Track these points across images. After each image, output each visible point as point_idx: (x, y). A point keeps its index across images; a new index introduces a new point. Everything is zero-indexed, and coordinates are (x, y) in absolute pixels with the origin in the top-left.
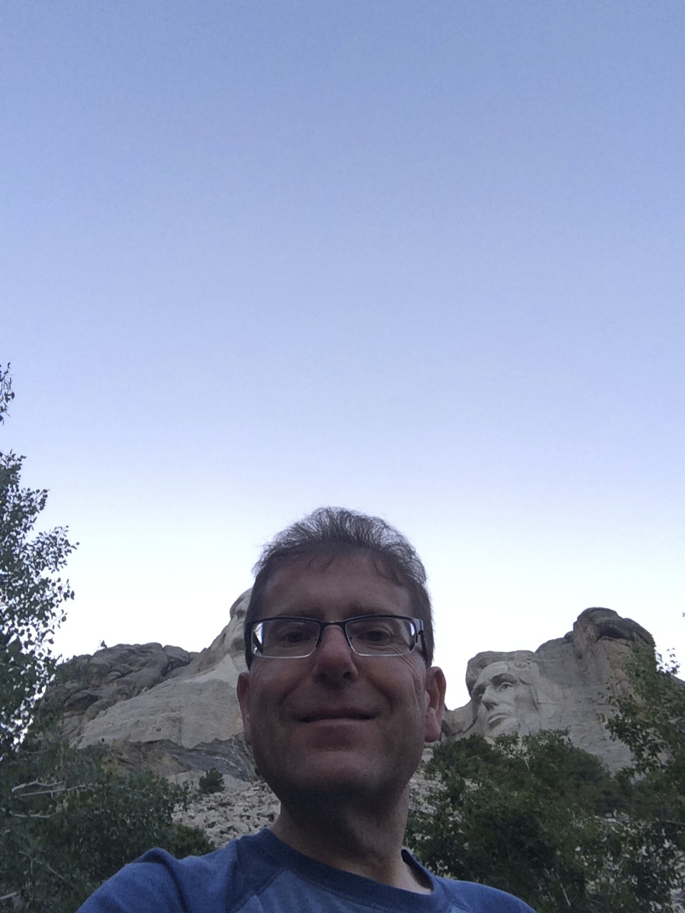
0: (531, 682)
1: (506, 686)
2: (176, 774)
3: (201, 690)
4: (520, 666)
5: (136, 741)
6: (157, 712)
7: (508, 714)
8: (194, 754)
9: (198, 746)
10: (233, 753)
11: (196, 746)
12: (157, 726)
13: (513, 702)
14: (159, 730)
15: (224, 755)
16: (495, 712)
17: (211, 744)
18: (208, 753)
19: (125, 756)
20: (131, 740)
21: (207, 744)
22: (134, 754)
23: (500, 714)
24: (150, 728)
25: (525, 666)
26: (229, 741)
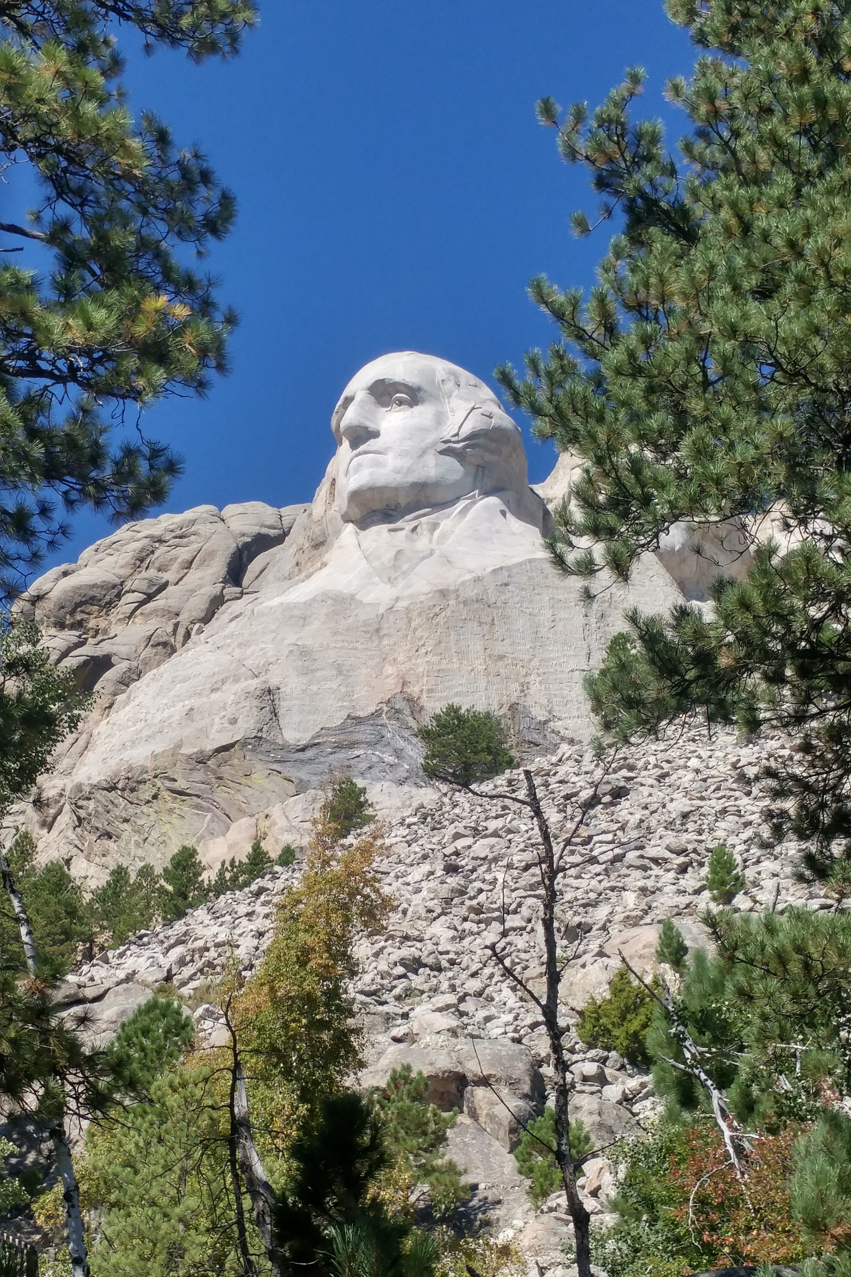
2: (282, 802)
3: (304, 619)
5: (196, 750)
6: (224, 681)
8: (309, 754)
9: (318, 736)
10: (389, 735)
11: (314, 738)
12: (229, 713)
14: (233, 721)
15: (369, 744)
17: (342, 728)
18: (339, 746)
19: (181, 784)
20: (187, 750)
21: (334, 729)
22: (199, 776)
24: (217, 720)
26: (377, 714)
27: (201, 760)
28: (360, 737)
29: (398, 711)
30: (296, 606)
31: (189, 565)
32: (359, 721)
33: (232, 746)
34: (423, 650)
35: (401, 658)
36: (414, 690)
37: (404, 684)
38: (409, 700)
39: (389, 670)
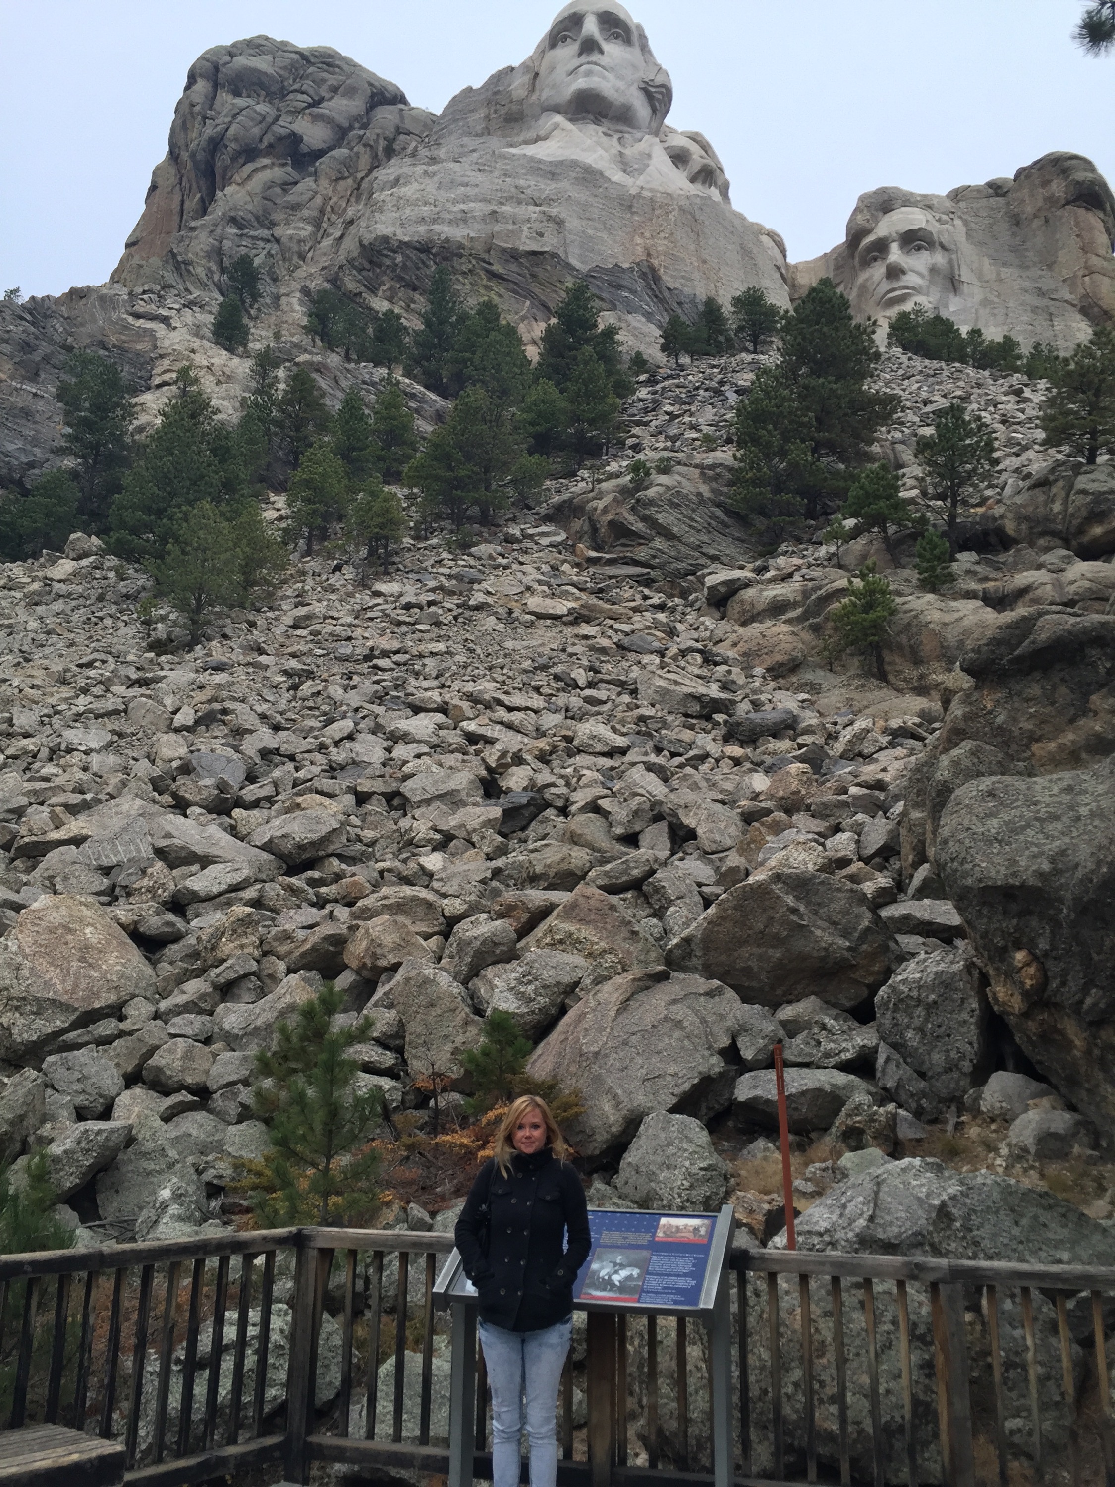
0: (953, 247)
1: (919, 248)
4: (939, 220)
5: (509, 246)
7: (917, 290)
10: (639, 289)
12: (534, 226)
13: (925, 272)
15: (631, 291)
16: (902, 284)
17: (612, 271)
18: (610, 284)
20: (500, 243)
21: (606, 270)
22: (513, 267)
23: (907, 287)
24: (525, 229)
25: (946, 223)
26: (631, 269)
27: (514, 255)
28: (625, 283)
29: (644, 274)
30: (540, 161)
31: (335, 90)
32: (624, 270)
33: (542, 253)
34: (662, 235)
35: (647, 235)
36: (655, 262)
37: (649, 255)
38: (653, 269)
39: (638, 240)
